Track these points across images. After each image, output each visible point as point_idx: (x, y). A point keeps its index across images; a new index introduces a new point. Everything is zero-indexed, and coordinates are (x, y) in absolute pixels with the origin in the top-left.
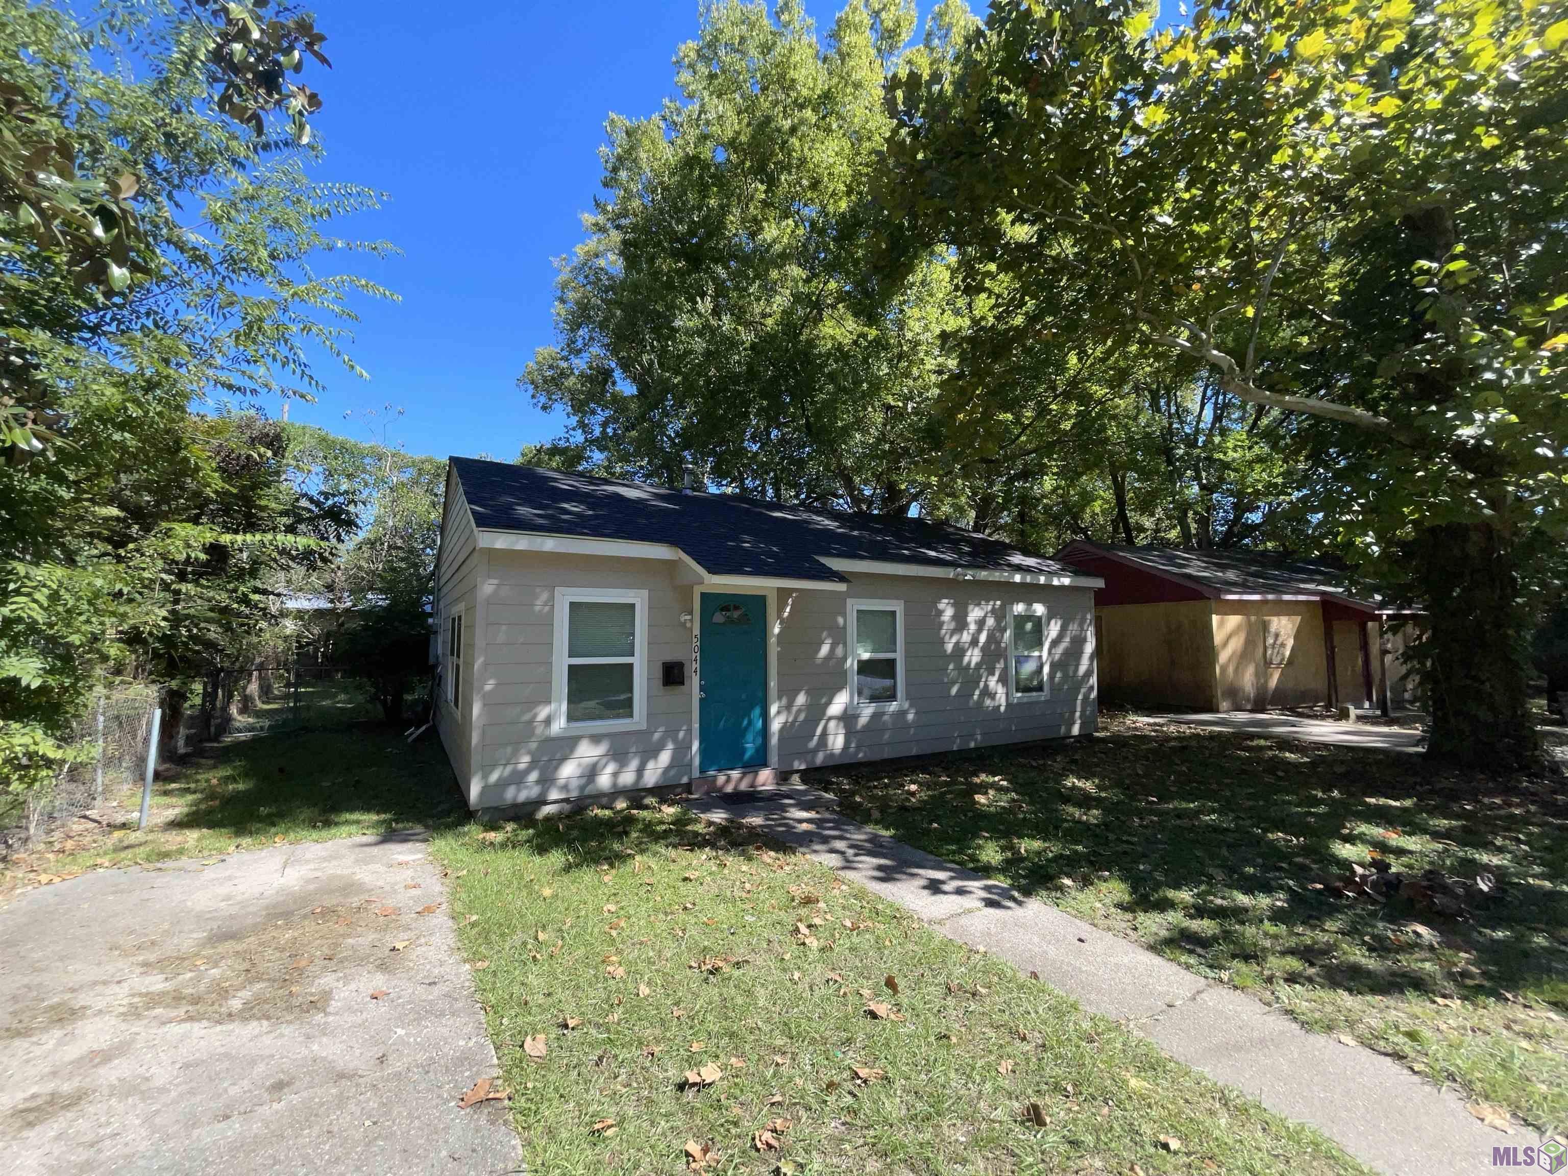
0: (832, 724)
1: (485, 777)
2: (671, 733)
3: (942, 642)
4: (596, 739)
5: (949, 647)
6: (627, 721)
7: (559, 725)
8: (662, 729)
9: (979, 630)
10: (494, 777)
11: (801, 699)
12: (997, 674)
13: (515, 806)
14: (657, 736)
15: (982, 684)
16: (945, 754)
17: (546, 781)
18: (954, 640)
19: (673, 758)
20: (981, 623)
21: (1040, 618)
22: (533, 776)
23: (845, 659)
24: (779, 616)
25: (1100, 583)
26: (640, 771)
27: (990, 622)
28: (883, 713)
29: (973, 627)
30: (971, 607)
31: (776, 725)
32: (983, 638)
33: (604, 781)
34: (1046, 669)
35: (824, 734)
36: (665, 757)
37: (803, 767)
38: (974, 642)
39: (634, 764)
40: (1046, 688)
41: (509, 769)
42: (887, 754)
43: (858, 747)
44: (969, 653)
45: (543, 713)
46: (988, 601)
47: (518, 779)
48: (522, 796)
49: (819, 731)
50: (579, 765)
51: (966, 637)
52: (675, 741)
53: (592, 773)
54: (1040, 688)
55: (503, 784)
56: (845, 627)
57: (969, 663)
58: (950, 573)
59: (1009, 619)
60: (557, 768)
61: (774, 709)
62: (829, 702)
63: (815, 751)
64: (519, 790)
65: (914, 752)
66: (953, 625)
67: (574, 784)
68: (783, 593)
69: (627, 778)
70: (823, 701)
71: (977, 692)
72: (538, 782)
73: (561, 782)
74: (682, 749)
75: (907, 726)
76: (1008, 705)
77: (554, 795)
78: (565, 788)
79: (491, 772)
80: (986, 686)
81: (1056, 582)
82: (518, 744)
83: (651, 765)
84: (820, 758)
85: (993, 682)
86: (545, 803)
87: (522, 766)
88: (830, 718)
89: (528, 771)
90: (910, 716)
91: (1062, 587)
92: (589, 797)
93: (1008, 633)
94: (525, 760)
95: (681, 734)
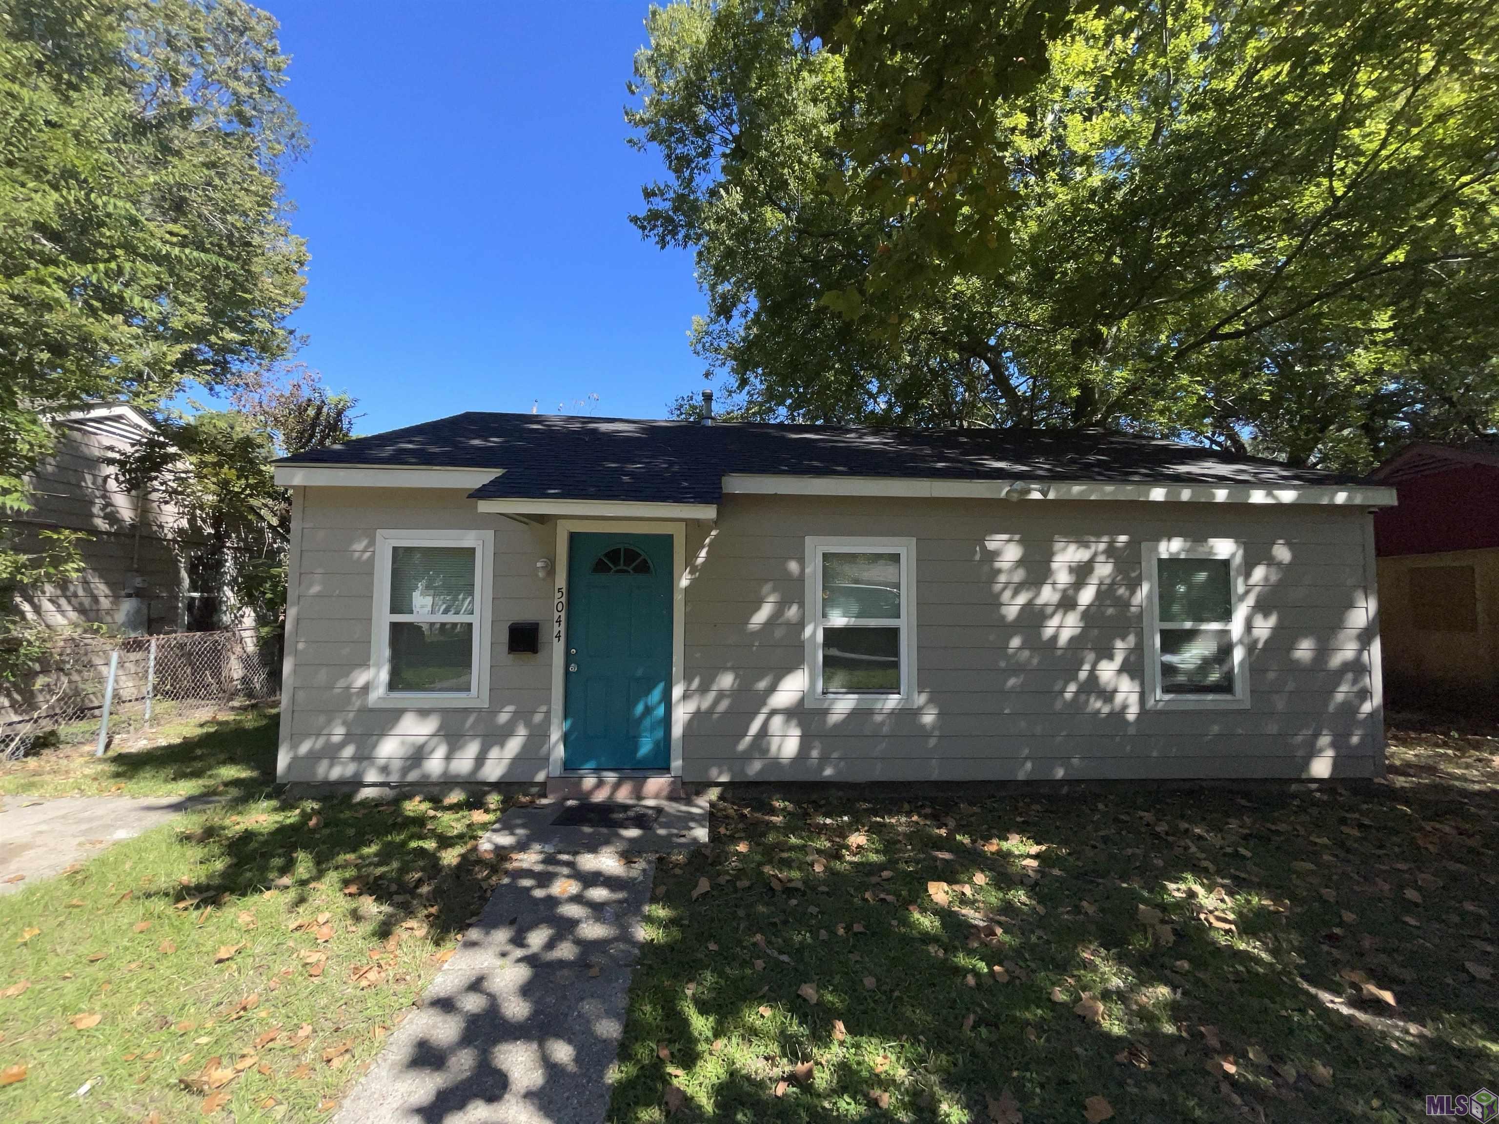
0: (777, 722)
1: (294, 746)
2: (522, 715)
3: (996, 603)
4: (423, 713)
5: (1011, 611)
6: (463, 695)
7: (379, 693)
8: (510, 708)
9: (1079, 583)
10: (304, 748)
11: (726, 681)
12: (1119, 658)
13: (327, 784)
14: (503, 717)
15: (1083, 675)
16: (1002, 784)
17: (364, 757)
18: (1022, 599)
19: (525, 747)
20: (1082, 572)
21: (1226, 563)
22: (348, 751)
23: (801, 625)
24: (689, 561)
25: (1387, 497)
26: (480, 760)
27: (1104, 570)
28: (870, 712)
29: (1063, 578)
30: (1058, 546)
31: (681, 714)
32: (1086, 596)
33: (434, 765)
34: (1238, 655)
35: (764, 731)
36: (514, 746)
37: (724, 779)
38: (1067, 603)
39: (472, 749)
40: (1240, 686)
41: (321, 742)
42: (879, 773)
43: (824, 759)
44: (1055, 621)
45: (360, 679)
46: (1099, 534)
47: (331, 753)
48: (336, 773)
49: (755, 727)
50: (403, 743)
51: (1048, 595)
52: (528, 724)
53: (417, 756)
54: (1225, 686)
55: (314, 757)
56: (801, 578)
57: (1055, 638)
58: (1003, 489)
59: (1150, 568)
60: (375, 746)
61: (677, 691)
62: (772, 689)
63: (747, 757)
64: (331, 766)
65: (935, 775)
66: (1019, 576)
67: (396, 765)
68: (697, 529)
69: (463, 764)
70: (762, 685)
71: (1072, 688)
72: (353, 759)
73: (382, 762)
74: (538, 736)
75: (924, 733)
76: (1143, 712)
77: (372, 776)
78: (385, 769)
79: (301, 742)
80: (1093, 677)
81: (1258, 497)
82: (331, 712)
83: (494, 753)
84: (755, 768)
85: (1107, 671)
86: (363, 785)
87: (336, 739)
88: (773, 712)
89: (342, 745)
90: (928, 718)
91: (1280, 508)
92: (411, 784)
93: (1145, 587)
94: (338, 732)
95: (538, 718)
